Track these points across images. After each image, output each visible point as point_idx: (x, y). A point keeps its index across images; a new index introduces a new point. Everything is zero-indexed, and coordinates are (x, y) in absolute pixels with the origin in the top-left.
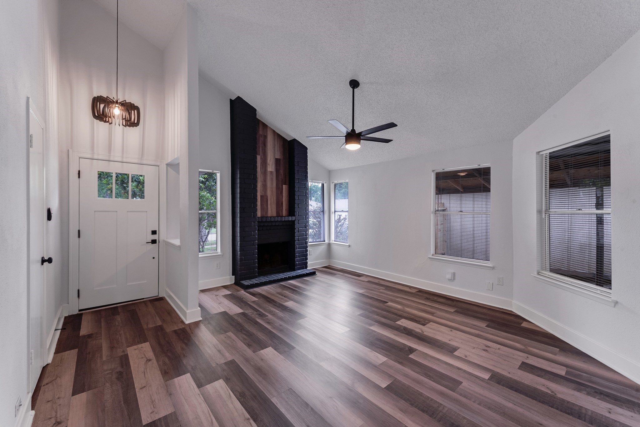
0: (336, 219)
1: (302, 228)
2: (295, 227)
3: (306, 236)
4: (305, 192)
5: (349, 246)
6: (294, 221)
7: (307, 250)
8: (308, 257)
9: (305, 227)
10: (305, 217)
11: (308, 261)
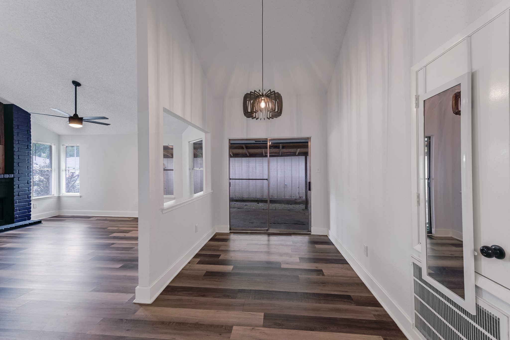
0: (67, 177)
1: (24, 184)
2: (14, 184)
3: (28, 191)
4: (28, 152)
5: (81, 197)
6: (12, 179)
7: (31, 203)
8: (32, 209)
9: (28, 184)
10: (28, 175)
11: (31, 213)
